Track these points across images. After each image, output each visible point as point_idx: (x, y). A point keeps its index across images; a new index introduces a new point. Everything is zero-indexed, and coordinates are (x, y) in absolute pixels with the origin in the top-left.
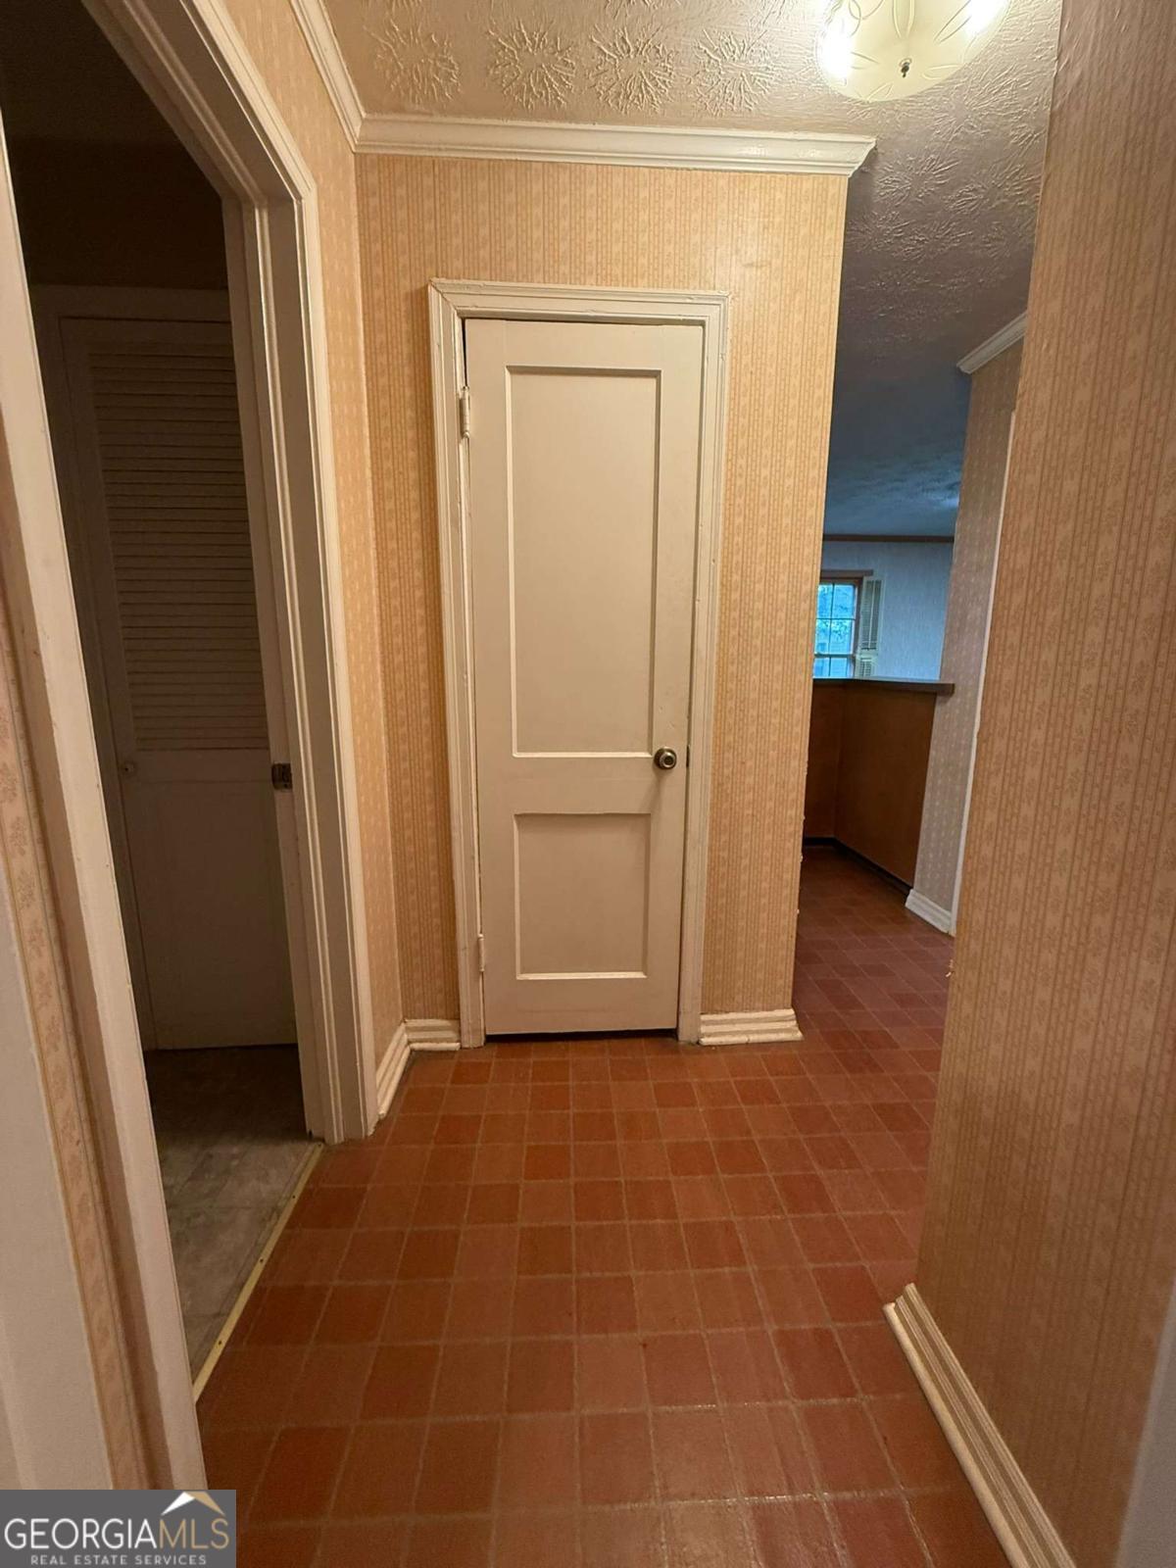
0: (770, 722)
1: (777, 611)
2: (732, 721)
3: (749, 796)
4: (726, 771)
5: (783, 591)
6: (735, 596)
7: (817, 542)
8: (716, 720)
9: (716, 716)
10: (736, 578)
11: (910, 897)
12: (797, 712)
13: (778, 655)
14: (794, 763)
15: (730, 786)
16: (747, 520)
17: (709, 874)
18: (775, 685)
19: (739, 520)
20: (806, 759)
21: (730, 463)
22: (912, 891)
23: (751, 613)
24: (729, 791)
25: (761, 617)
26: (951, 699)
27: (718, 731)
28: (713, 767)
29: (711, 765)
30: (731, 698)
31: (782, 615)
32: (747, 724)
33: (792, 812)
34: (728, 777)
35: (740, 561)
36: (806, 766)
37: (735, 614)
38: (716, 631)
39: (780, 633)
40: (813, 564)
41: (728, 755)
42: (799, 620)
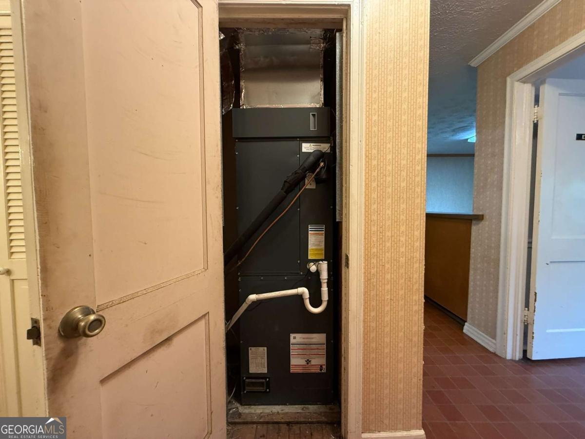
0: (399, 240)
1: (401, 171)
2: (375, 239)
3: (388, 287)
4: (372, 271)
5: (404, 160)
6: (375, 162)
7: (424, 129)
8: (365, 238)
9: (365, 236)
10: (375, 152)
11: (465, 327)
12: (417, 233)
13: (403, 197)
14: (416, 265)
15: (375, 280)
16: (380, 118)
17: (364, 337)
18: (402, 217)
19: (375, 118)
20: (424, 263)
21: (368, 85)
22: (466, 323)
23: (384, 173)
24: (375, 284)
25: (391, 175)
26: (482, 222)
27: (367, 246)
28: (365, 268)
29: (363, 267)
30: (374, 225)
31: (404, 174)
32: (385, 241)
33: (416, 297)
34: (374, 274)
35: (377, 142)
36: (424, 267)
37: (375, 174)
38: (364, 184)
39: (403, 184)
40: (422, 143)
41: (374, 261)
42: (415, 177)
